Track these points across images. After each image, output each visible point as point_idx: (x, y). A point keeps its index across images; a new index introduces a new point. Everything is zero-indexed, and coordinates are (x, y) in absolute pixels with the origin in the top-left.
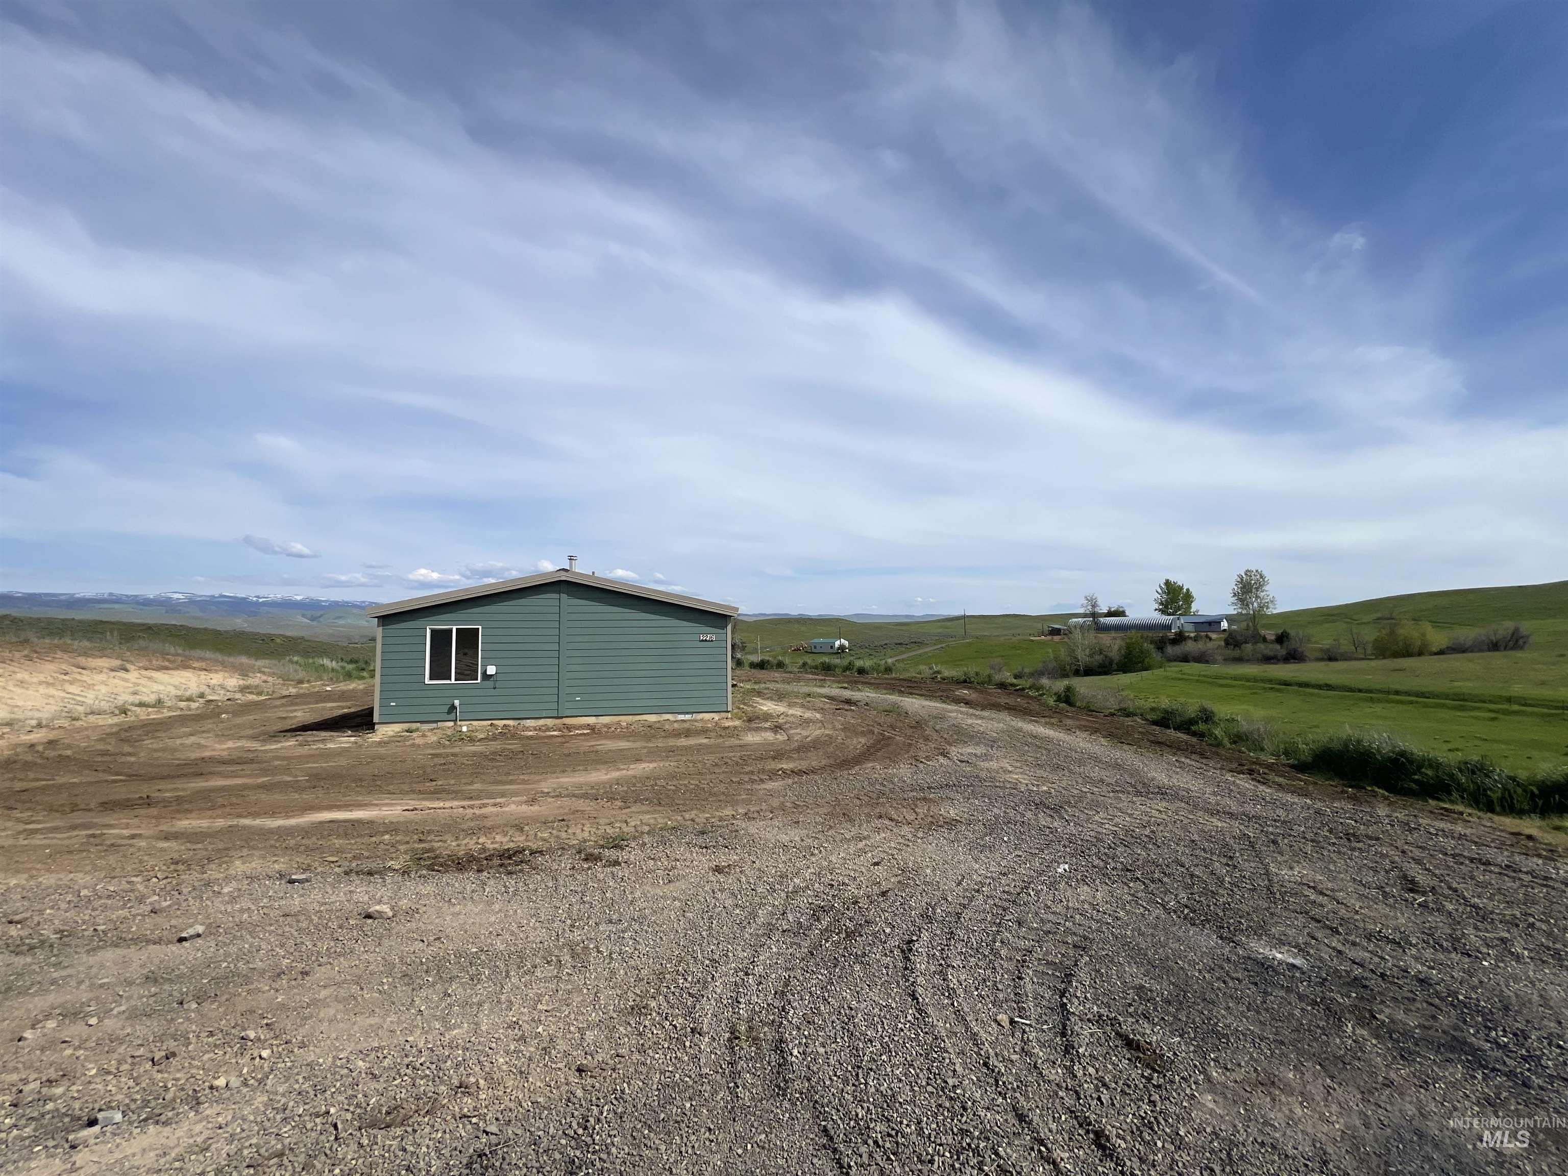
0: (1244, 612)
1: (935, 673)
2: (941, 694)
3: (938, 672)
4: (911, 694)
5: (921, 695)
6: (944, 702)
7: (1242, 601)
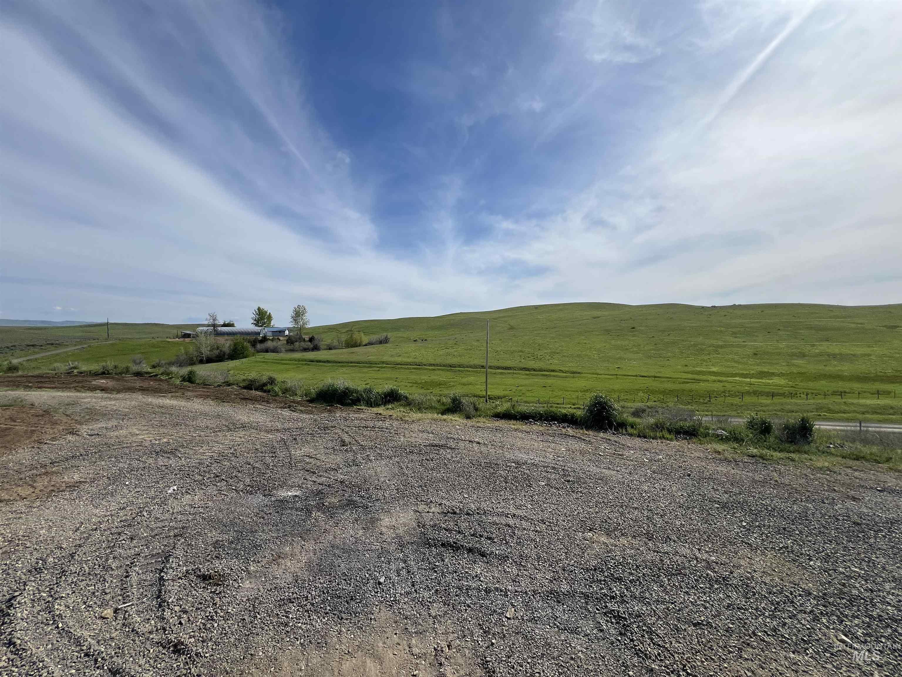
0: (296, 326)
1: (71, 368)
2: (77, 385)
3: (75, 368)
4: (40, 388)
5: (53, 388)
6: (79, 391)
7: (295, 320)
